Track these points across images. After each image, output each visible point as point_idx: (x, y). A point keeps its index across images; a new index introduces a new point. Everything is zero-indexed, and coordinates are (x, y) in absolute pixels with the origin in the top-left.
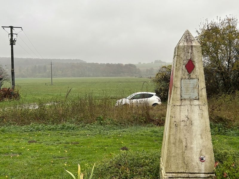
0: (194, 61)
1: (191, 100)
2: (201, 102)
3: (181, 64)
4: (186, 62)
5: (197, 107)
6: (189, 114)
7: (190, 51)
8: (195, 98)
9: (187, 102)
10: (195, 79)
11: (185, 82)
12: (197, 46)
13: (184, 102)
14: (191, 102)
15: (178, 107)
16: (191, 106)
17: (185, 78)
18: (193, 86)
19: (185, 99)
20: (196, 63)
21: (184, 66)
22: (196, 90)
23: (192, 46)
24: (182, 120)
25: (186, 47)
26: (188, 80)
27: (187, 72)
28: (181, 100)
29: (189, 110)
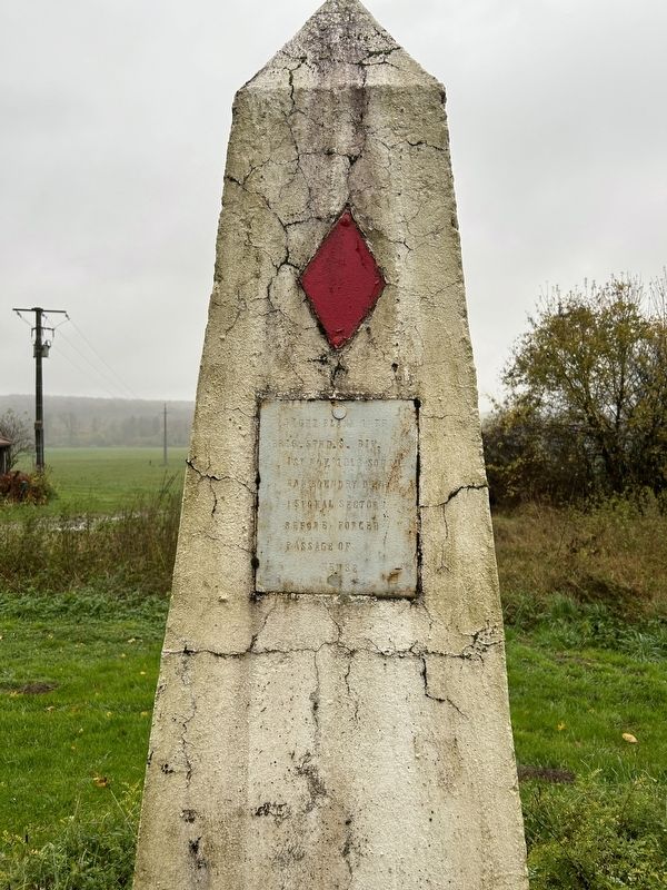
0: (379, 234)
1: (345, 600)
2: (440, 628)
3: (259, 259)
4: (305, 240)
5: (407, 672)
6: (325, 745)
7: (344, 139)
8: (381, 587)
9: (312, 623)
10: (382, 398)
11: (290, 429)
12: (405, 92)
13: (281, 619)
14: (350, 624)
15: (227, 669)
16: (343, 662)
17: (297, 395)
18: (363, 469)
19: (289, 595)
20: (401, 250)
21: (287, 278)
22: (394, 510)
23: (360, 96)
24: (254, 804)
25: (307, 100)
26: (323, 409)
27: (315, 332)
28: (255, 597)
29: (326, 700)
